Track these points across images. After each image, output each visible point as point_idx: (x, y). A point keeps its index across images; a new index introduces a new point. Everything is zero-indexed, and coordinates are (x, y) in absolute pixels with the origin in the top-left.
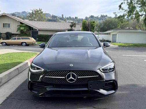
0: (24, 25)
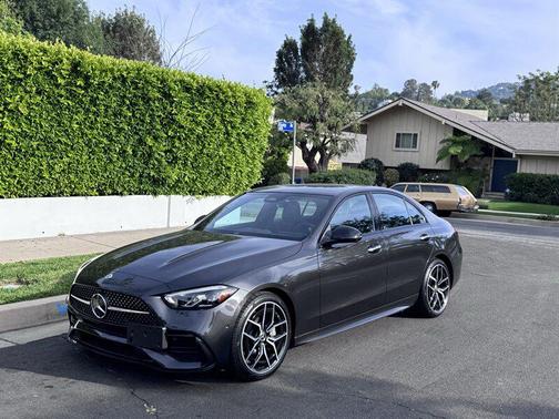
0: (463, 138)
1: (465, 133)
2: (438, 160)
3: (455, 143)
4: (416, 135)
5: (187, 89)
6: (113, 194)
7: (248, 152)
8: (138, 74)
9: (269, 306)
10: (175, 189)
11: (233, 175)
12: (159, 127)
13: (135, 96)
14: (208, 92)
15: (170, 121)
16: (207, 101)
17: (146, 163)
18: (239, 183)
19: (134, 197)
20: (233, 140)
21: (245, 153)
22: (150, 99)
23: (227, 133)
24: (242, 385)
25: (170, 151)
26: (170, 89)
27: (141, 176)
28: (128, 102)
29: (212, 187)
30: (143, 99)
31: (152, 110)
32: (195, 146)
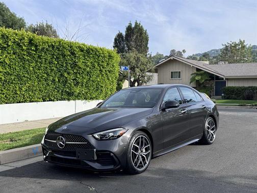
0: (201, 72)
1: (201, 70)
3: (197, 75)
4: (180, 72)
5: (82, 50)
6: (49, 101)
7: (110, 79)
8: (60, 44)
9: (142, 138)
10: (78, 97)
11: (104, 90)
12: (70, 68)
13: (58, 54)
14: (91, 52)
15: (75, 65)
16: (91, 55)
17: (64, 85)
18: (106, 93)
19: (59, 102)
20: (103, 73)
21: (108, 79)
22: (65, 55)
23: (101, 70)
24: (132, 176)
25: (75, 79)
26: (74, 50)
27: (62, 91)
28: (55, 57)
29: (94, 96)
30: (62, 55)
31: (67, 60)
32: (86, 77)
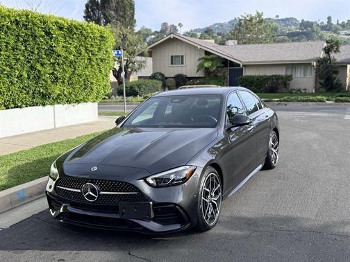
0: (211, 56)
1: (212, 54)
2: (198, 71)
3: (206, 60)
4: (182, 56)
5: (61, 29)
6: (15, 107)
7: (103, 71)
8: (27, 18)
9: (212, 176)
10: (57, 100)
11: (95, 90)
12: (44, 56)
13: (26, 34)
14: (75, 31)
15: (51, 52)
16: (75, 36)
17: (37, 83)
18: (98, 92)
19: (29, 108)
20: (93, 63)
21: (100, 72)
22: (36, 36)
23: (90, 59)
25: (53, 74)
26: (49, 29)
27: (33, 93)
28: (21, 39)
29: (81, 98)
30: (32, 36)
31: (38, 44)
32: (69, 69)
